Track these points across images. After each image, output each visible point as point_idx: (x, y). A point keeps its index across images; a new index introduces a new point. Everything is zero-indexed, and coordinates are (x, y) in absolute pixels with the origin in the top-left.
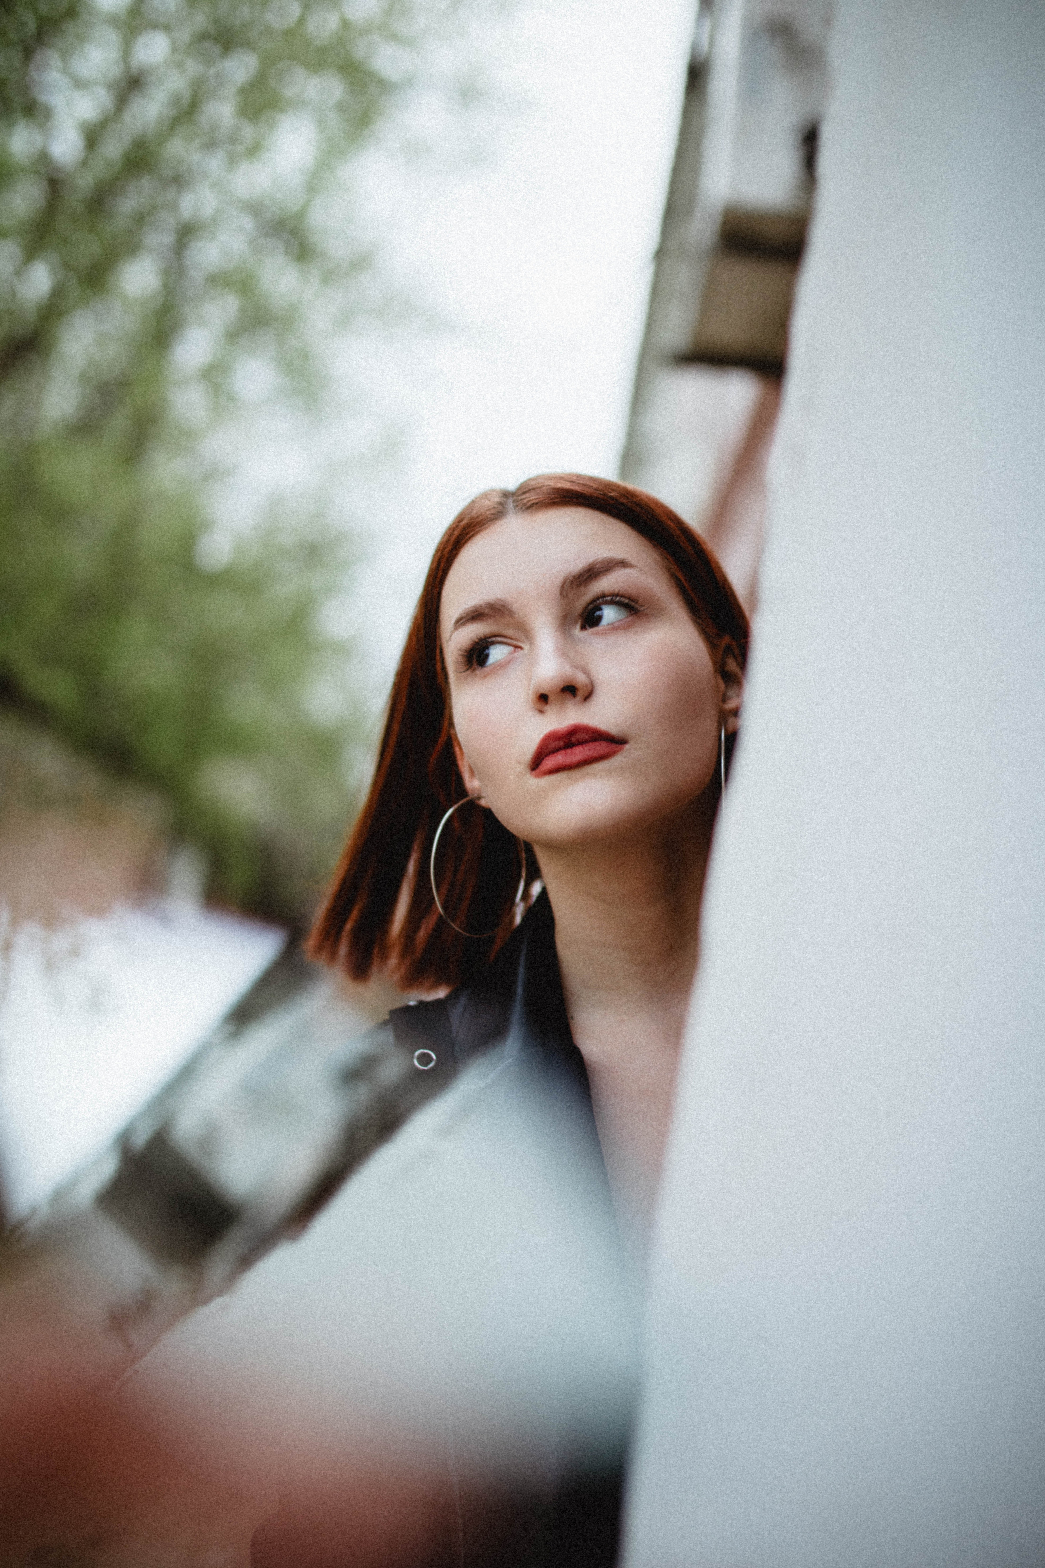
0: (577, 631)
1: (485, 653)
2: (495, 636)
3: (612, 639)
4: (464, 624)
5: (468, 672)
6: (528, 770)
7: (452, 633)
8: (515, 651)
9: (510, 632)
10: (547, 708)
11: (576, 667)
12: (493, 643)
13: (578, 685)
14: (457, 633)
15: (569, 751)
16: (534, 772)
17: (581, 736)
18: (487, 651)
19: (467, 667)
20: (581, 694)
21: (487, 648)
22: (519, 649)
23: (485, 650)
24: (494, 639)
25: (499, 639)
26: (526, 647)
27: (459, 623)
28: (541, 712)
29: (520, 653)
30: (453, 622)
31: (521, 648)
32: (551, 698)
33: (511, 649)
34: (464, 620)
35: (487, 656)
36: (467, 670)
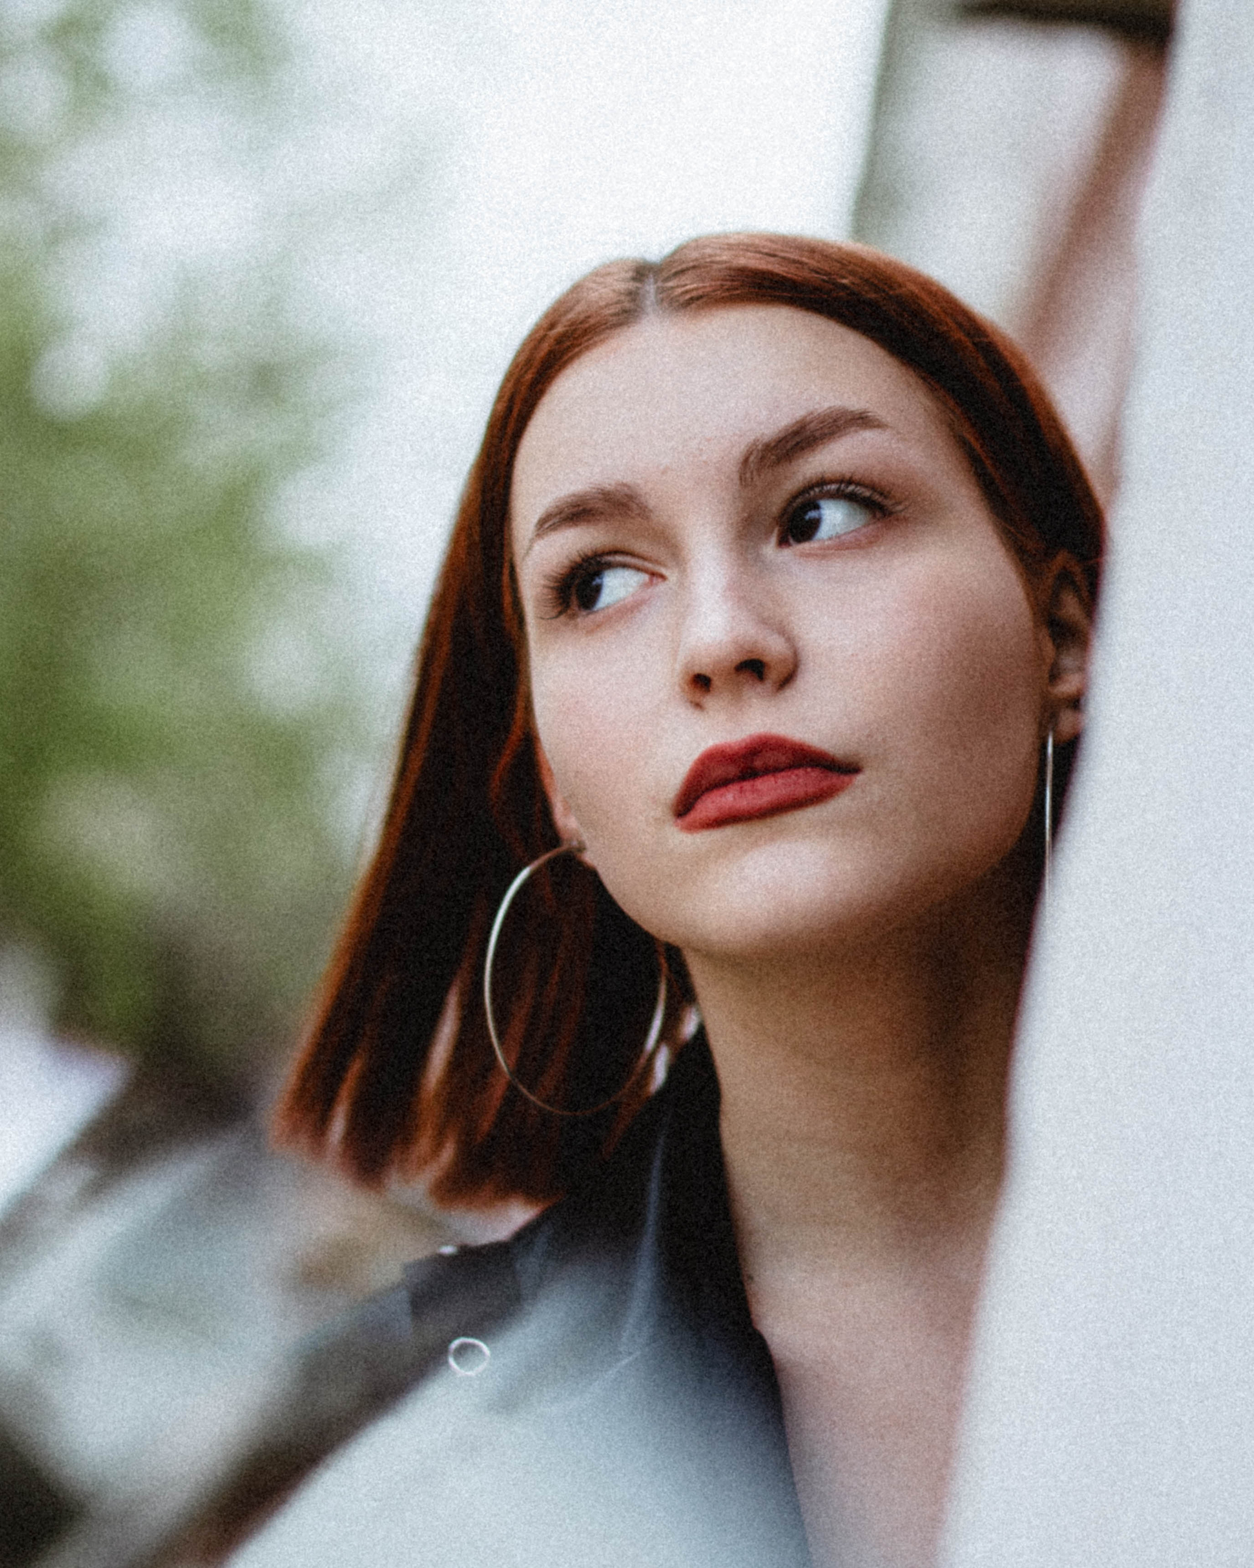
0: (770, 549)
1: (594, 583)
2: (616, 552)
3: (837, 567)
4: (554, 528)
5: (562, 618)
6: (669, 817)
7: (532, 541)
8: (651, 583)
9: (641, 546)
10: (709, 701)
11: (764, 622)
12: (610, 566)
13: (766, 659)
14: (541, 542)
15: (747, 785)
16: (679, 821)
17: (770, 758)
18: (598, 581)
19: (559, 609)
20: (773, 675)
21: (598, 573)
22: (660, 580)
23: (593, 579)
24: (610, 558)
25: (619, 558)
26: (672, 575)
27: (546, 526)
28: (698, 706)
29: (661, 587)
30: (535, 520)
31: (663, 577)
32: (716, 682)
33: (646, 577)
34: (556, 520)
35: (598, 589)
36: (560, 613)
